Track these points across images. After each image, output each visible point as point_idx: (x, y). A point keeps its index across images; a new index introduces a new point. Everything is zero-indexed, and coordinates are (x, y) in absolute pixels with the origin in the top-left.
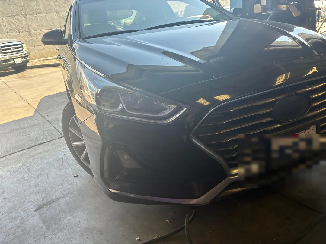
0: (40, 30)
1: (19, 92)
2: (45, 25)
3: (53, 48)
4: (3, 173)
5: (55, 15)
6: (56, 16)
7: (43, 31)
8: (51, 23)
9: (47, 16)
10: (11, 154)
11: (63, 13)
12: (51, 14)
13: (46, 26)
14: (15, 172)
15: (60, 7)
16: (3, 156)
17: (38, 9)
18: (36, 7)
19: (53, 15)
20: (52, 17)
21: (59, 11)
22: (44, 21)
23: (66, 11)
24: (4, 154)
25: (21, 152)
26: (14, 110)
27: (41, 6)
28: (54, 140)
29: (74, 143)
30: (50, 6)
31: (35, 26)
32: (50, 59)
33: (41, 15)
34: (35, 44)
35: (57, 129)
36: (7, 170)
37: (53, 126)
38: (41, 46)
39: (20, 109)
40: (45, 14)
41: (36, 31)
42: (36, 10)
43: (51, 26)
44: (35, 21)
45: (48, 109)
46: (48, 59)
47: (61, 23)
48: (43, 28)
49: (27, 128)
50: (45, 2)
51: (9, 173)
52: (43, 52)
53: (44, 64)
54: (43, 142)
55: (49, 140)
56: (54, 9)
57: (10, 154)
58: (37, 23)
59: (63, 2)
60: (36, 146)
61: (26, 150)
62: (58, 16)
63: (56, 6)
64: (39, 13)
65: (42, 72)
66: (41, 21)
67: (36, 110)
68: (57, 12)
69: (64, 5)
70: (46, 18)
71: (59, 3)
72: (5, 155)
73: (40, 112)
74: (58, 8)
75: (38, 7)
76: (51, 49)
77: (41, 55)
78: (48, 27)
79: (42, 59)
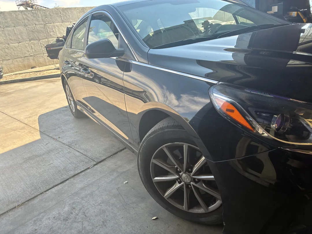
0: (8, 44)
1: (5, 111)
2: (13, 39)
3: (22, 62)
4: (51, 223)
5: (23, 28)
6: (25, 29)
7: (11, 44)
8: (19, 37)
9: (15, 30)
10: (43, 193)
11: (32, 26)
12: (19, 27)
13: (15, 40)
14: (67, 220)
15: (28, 20)
16: (33, 196)
17: (6, 22)
18: (3, 22)
19: (21, 28)
20: (21, 30)
21: (27, 24)
22: (12, 35)
23: (35, 24)
24: (33, 194)
25: (56, 188)
26: (12, 133)
27: (9, 20)
28: (89, 168)
29: (156, 178)
30: (18, 20)
31: (3, 40)
32: (22, 73)
33: (10, 29)
34: (3, 58)
35: (84, 153)
36: (54, 218)
37: (76, 150)
38: (9, 60)
39: (19, 132)
40: (13, 28)
41: (4, 45)
42: (4, 24)
43: (20, 40)
44: (3, 35)
45: (55, 129)
46: (19, 74)
47: (30, 36)
48: (11, 41)
49: (44, 154)
50: (13, 15)
51: (59, 222)
52: (12, 66)
53: (17, 78)
54: (76, 172)
55: (83, 170)
56: (22, 22)
57: (41, 192)
58: (5, 37)
59: (31, 15)
60: (70, 178)
61: (61, 185)
62: (27, 30)
63: (24, 19)
64: (7, 27)
65: (19, 88)
66: (9, 35)
67: (40, 132)
68: (25, 26)
69: (32, 18)
70: (15, 31)
71: (28, 16)
72: (36, 194)
73: (48, 134)
74: (26, 21)
75: (6, 21)
76: (20, 63)
77: (9, 69)
78: (17, 41)
79: (12, 74)
